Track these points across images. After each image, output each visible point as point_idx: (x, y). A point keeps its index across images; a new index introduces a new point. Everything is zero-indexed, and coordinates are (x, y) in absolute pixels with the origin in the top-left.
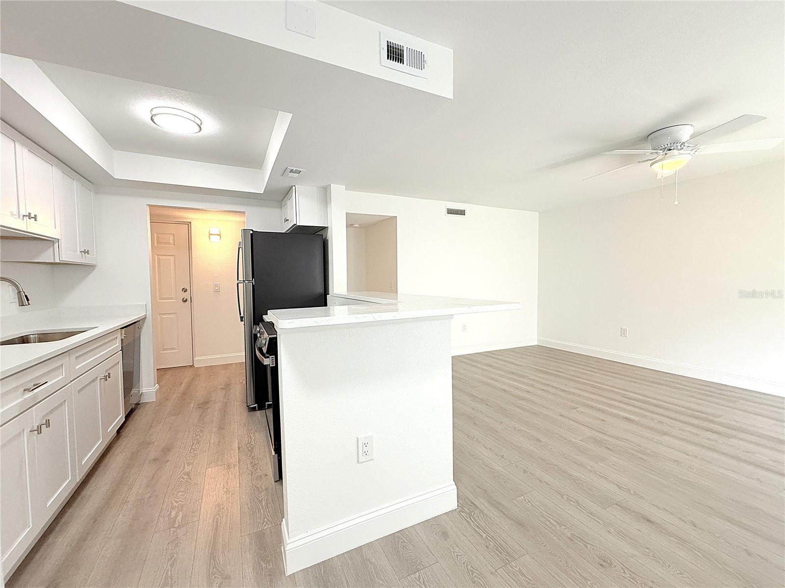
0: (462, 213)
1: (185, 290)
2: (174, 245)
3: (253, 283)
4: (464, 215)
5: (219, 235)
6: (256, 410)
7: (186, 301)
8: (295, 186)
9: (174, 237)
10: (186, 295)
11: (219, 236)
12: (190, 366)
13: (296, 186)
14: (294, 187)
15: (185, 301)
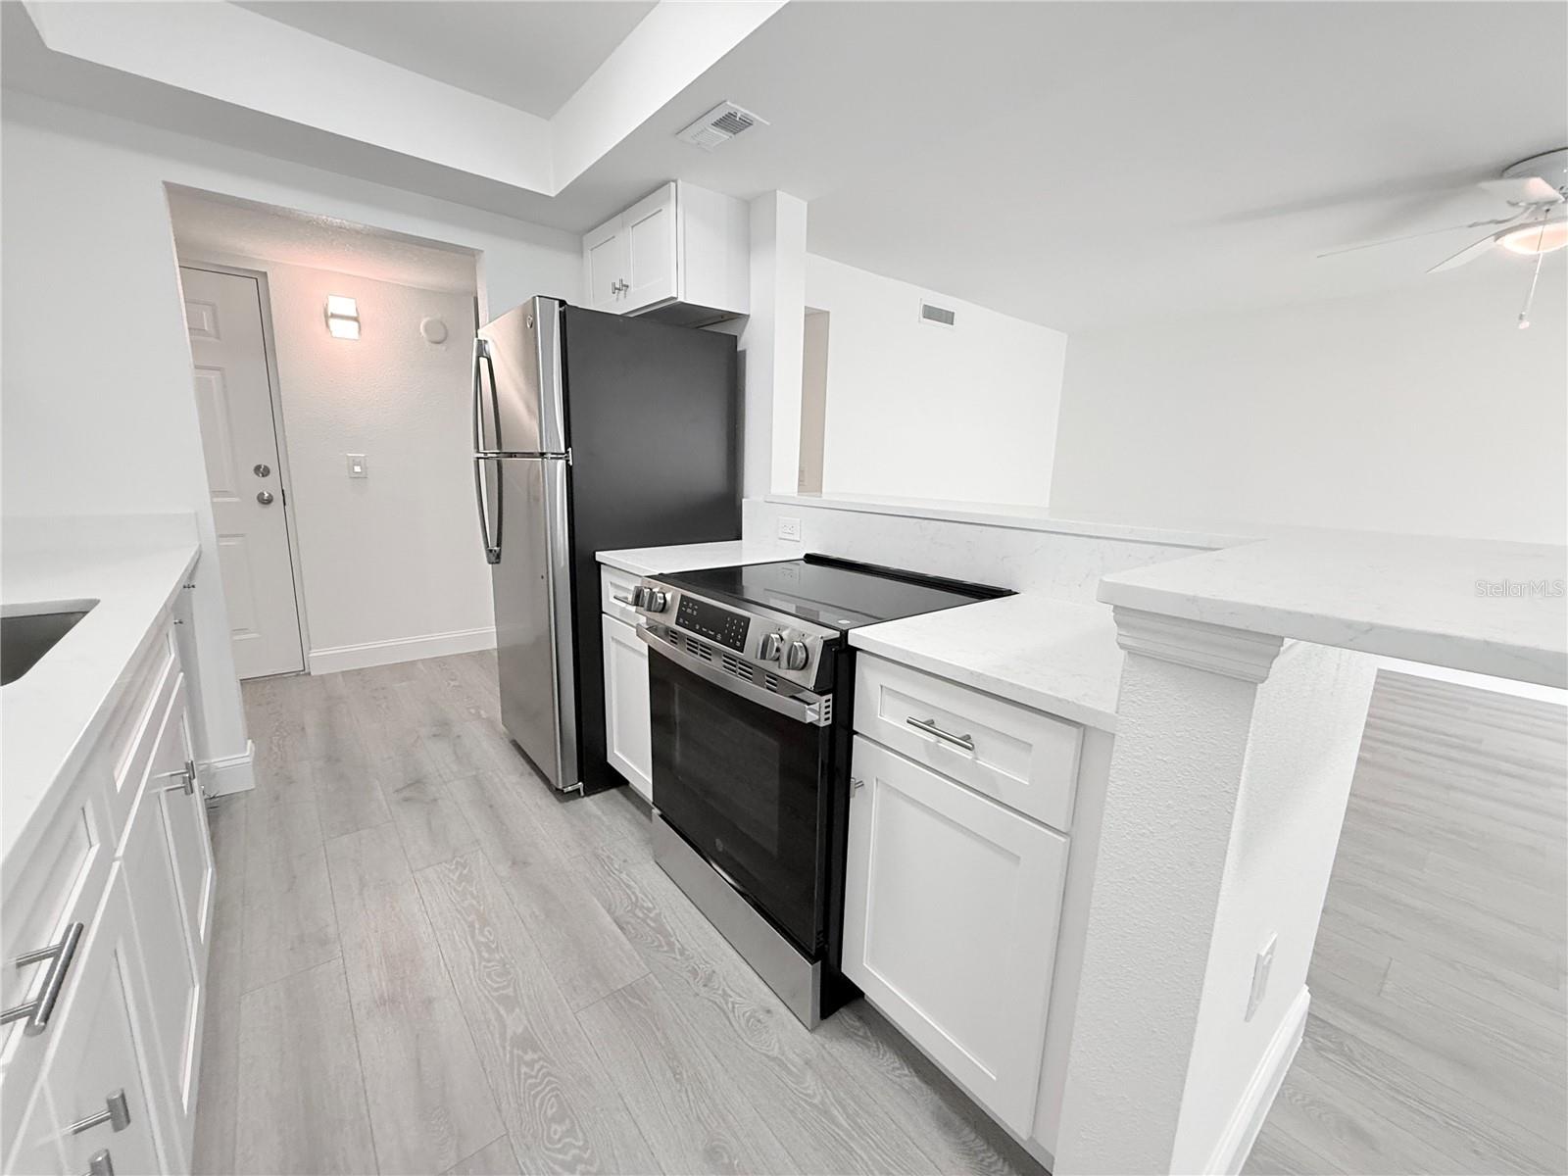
0: (947, 317)
1: (262, 471)
2: (218, 338)
3: (567, 461)
4: (952, 324)
5: (356, 319)
6: (580, 797)
7: (269, 501)
8: (675, 181)
9: (214, 314)
10: (269, 485)
11: (356, 324)
12: (297, 674)
13: (680, 182)
14: (673, 184)
15: (265, 501)
